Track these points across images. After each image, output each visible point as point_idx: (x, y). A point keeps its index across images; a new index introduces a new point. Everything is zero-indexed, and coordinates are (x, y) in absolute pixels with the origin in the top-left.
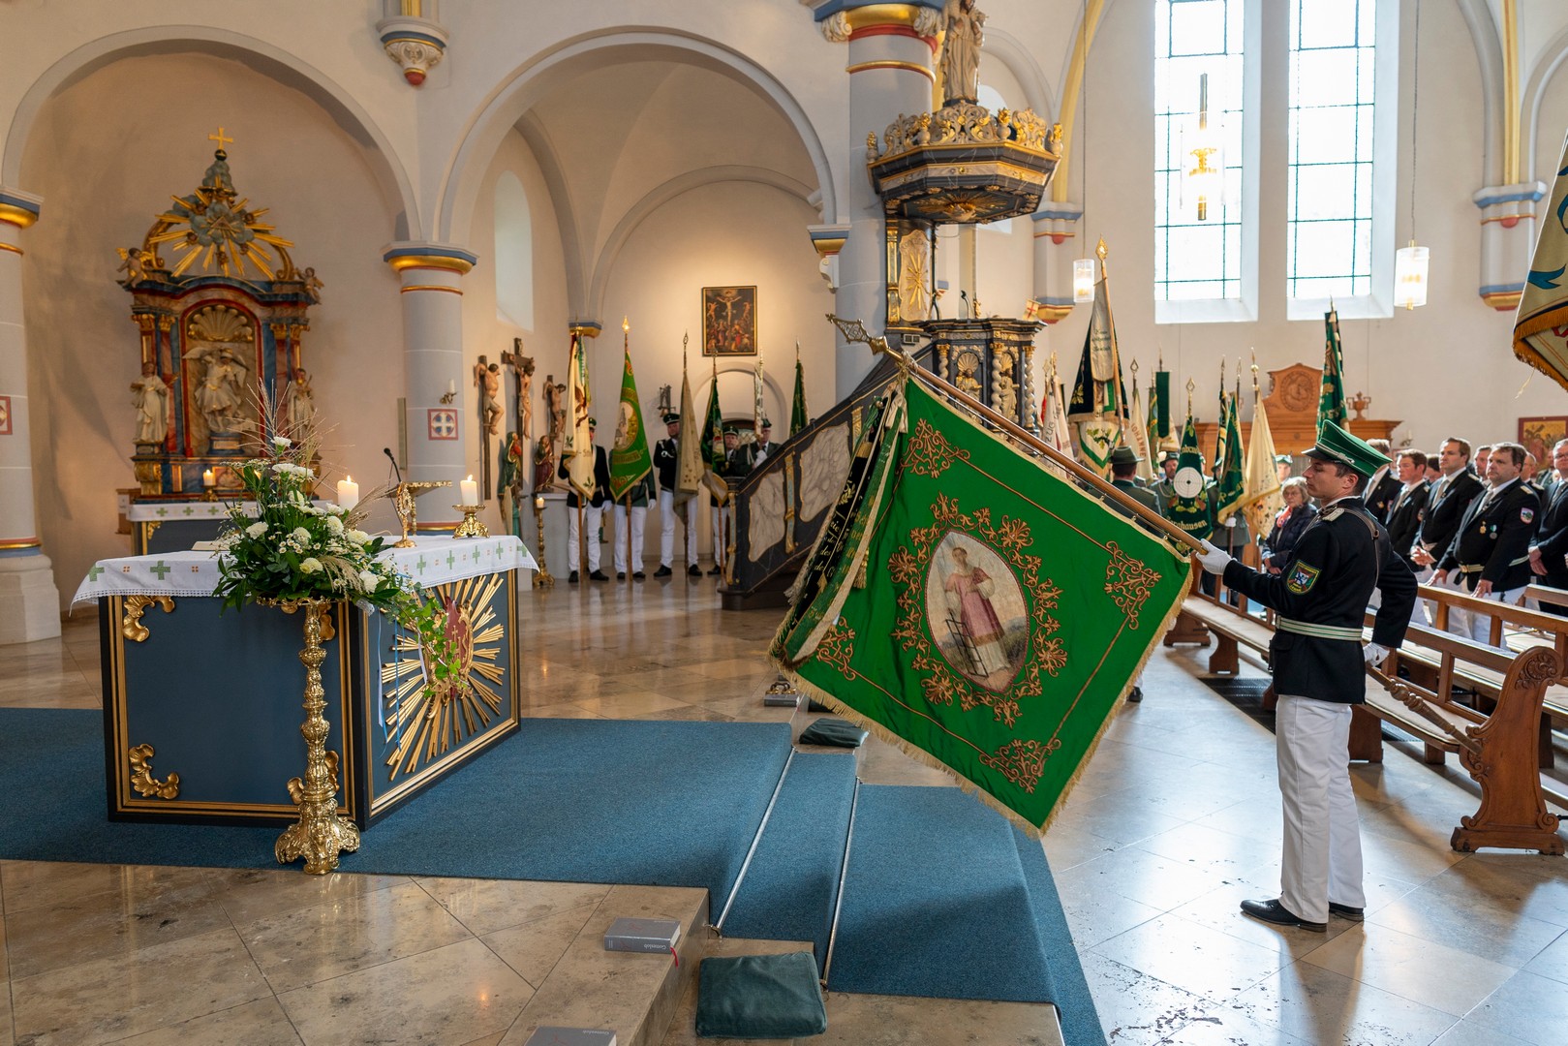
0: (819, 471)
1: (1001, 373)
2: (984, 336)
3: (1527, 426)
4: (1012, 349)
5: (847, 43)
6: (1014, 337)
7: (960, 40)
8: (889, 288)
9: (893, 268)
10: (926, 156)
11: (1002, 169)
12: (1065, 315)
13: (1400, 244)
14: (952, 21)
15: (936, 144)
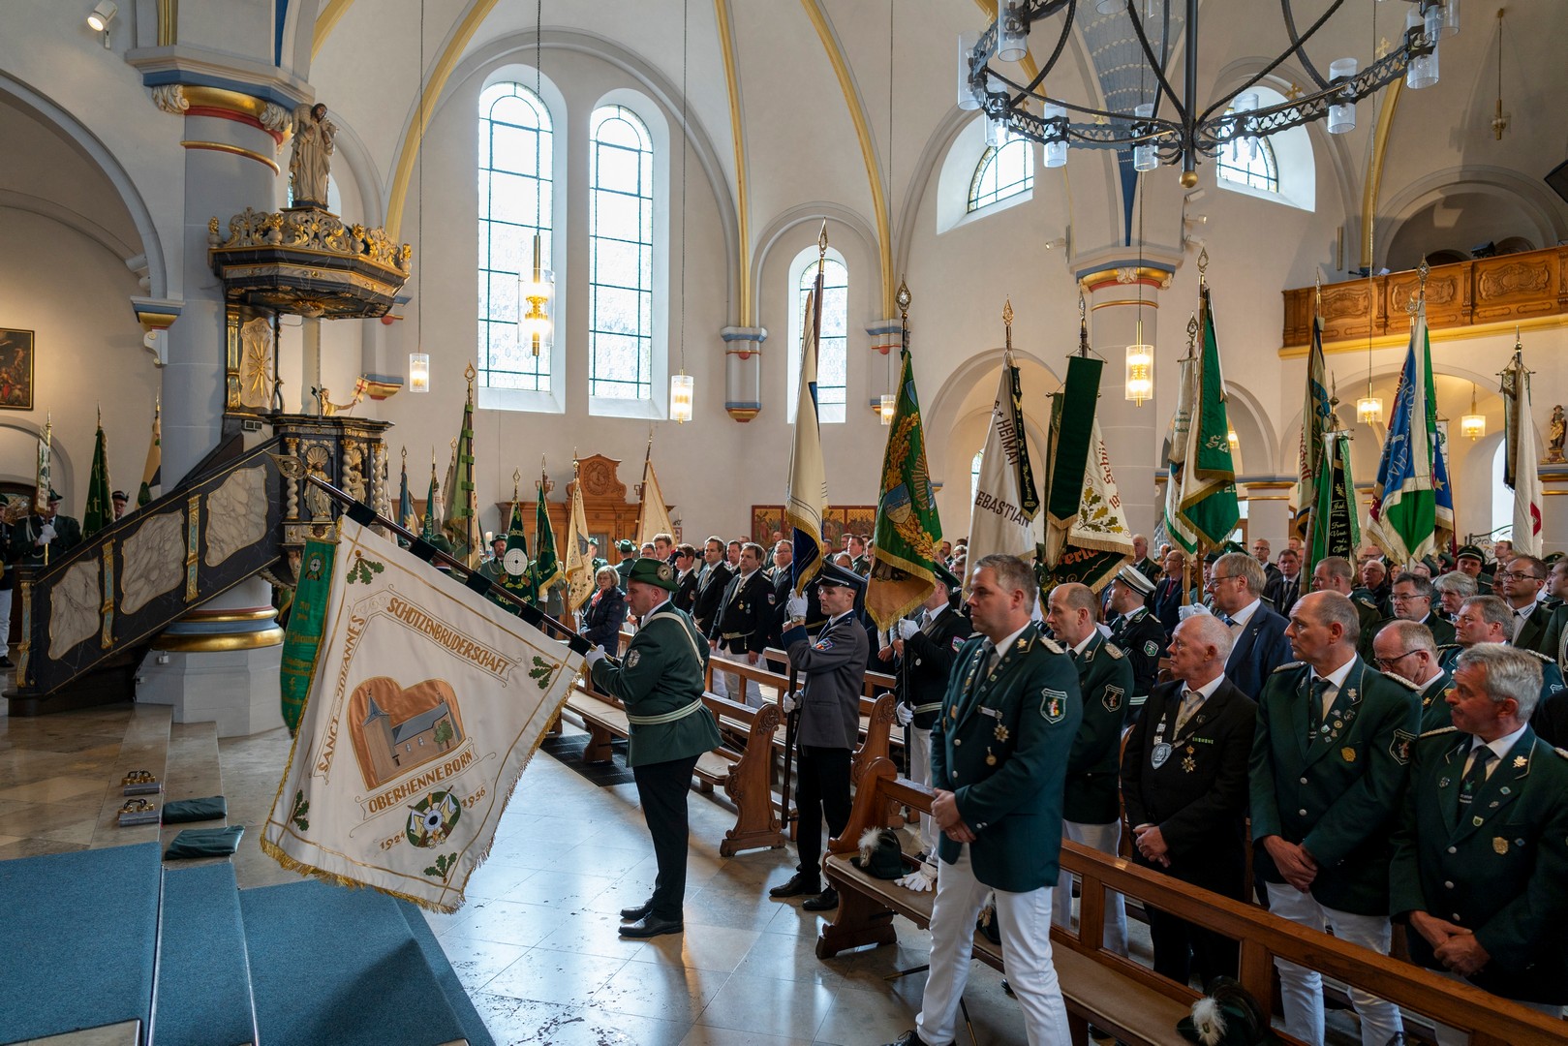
0: (145, 561)
1: (351, 469)
2: (334, 432)
3: (757, 511)
4: (361, 445)
5: (183, 116)
6: (364, 434)
7: (310, 146)
8: (228, 373)
9: (233, 353)
10: (278, 255)
11: (356, 279)
12: (394, 393)
13: (672, 371)
14: (302, 126)
15: (289, 245)
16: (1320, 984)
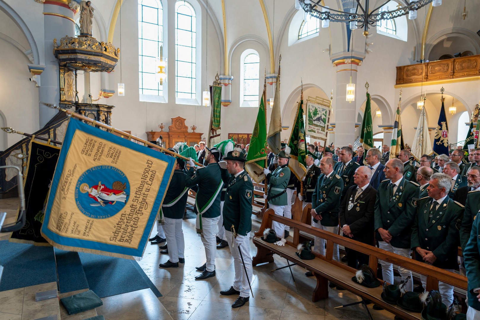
1: (102, 121)
2: (96, 109)
4: (105, 113)
5: (43, 4)
6: (106, 110)
7: (86, 15)
8: (61, 89)
10: (77, 51)
11: (102, 59)
12: (111, 96)
14: (83, 8)
15: (80, 48)
16: (392, 268)
